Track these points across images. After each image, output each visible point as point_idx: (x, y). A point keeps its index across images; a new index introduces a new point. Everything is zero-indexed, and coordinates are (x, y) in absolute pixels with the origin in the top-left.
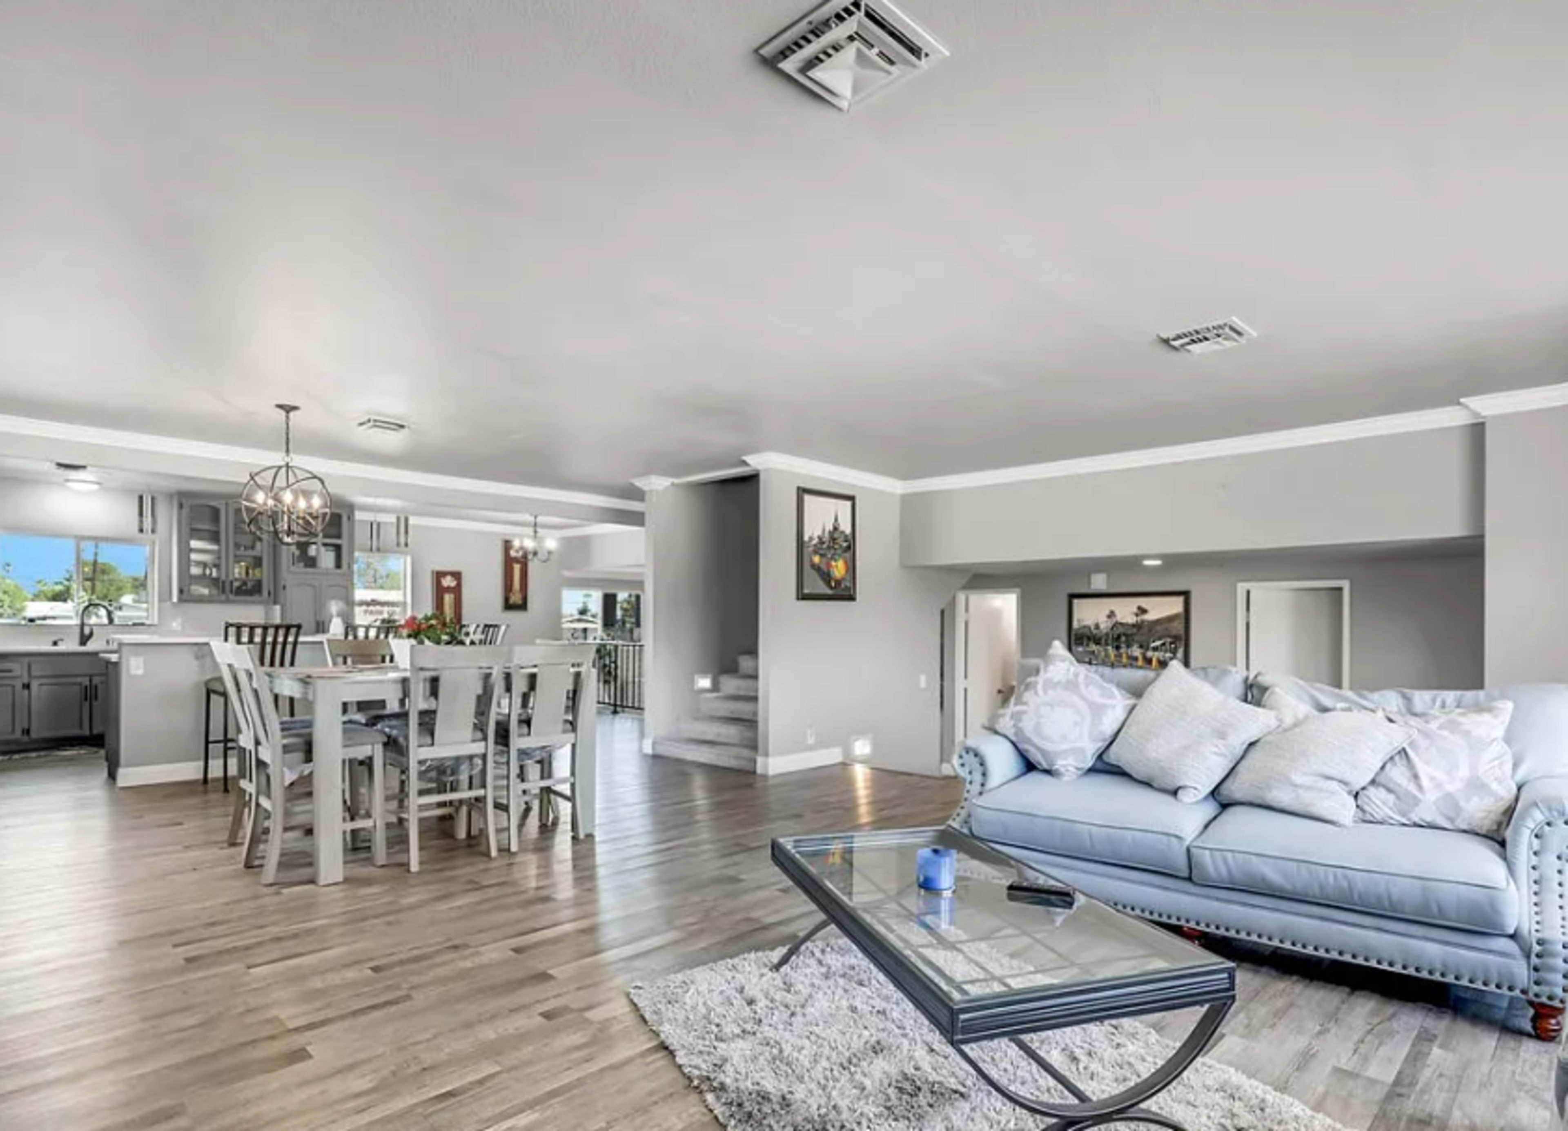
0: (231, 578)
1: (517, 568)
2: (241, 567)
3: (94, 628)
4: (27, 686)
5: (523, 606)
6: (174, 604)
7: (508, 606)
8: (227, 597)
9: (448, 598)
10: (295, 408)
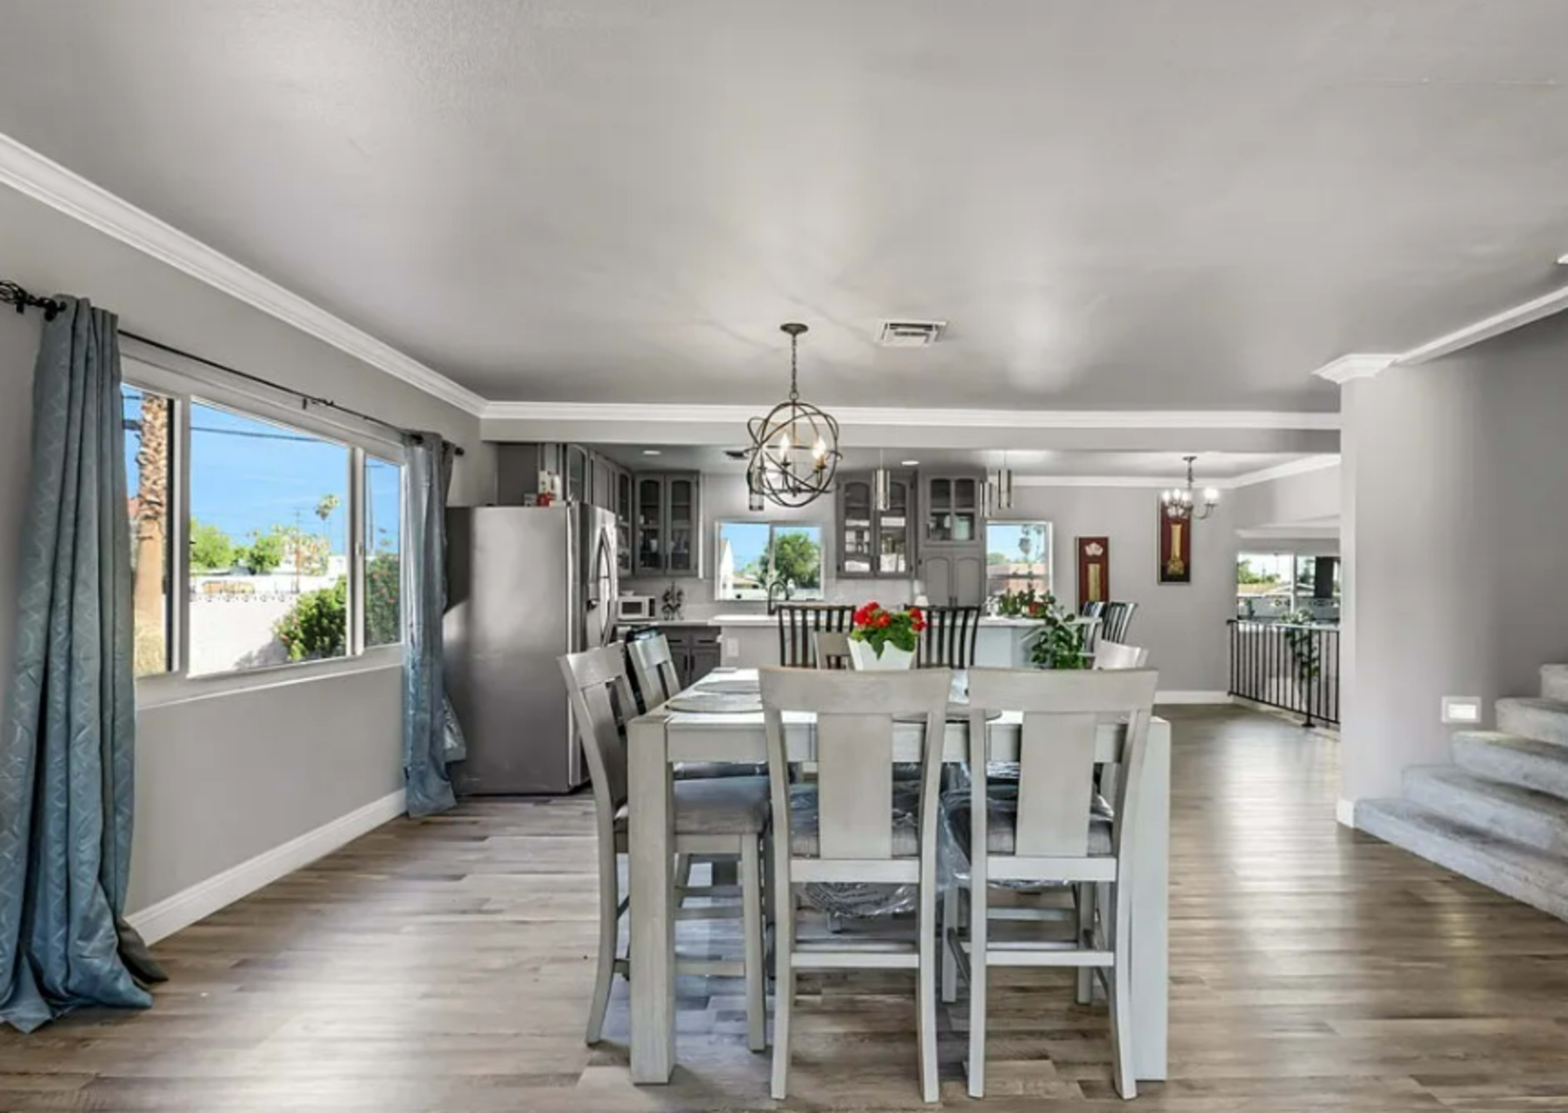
1: (1177, 530)
2: (888, 542)
5: (1184, 577)
6: (835, 580)
7: (1166, 577)
9: (1094, 570)
10: (803, 328)
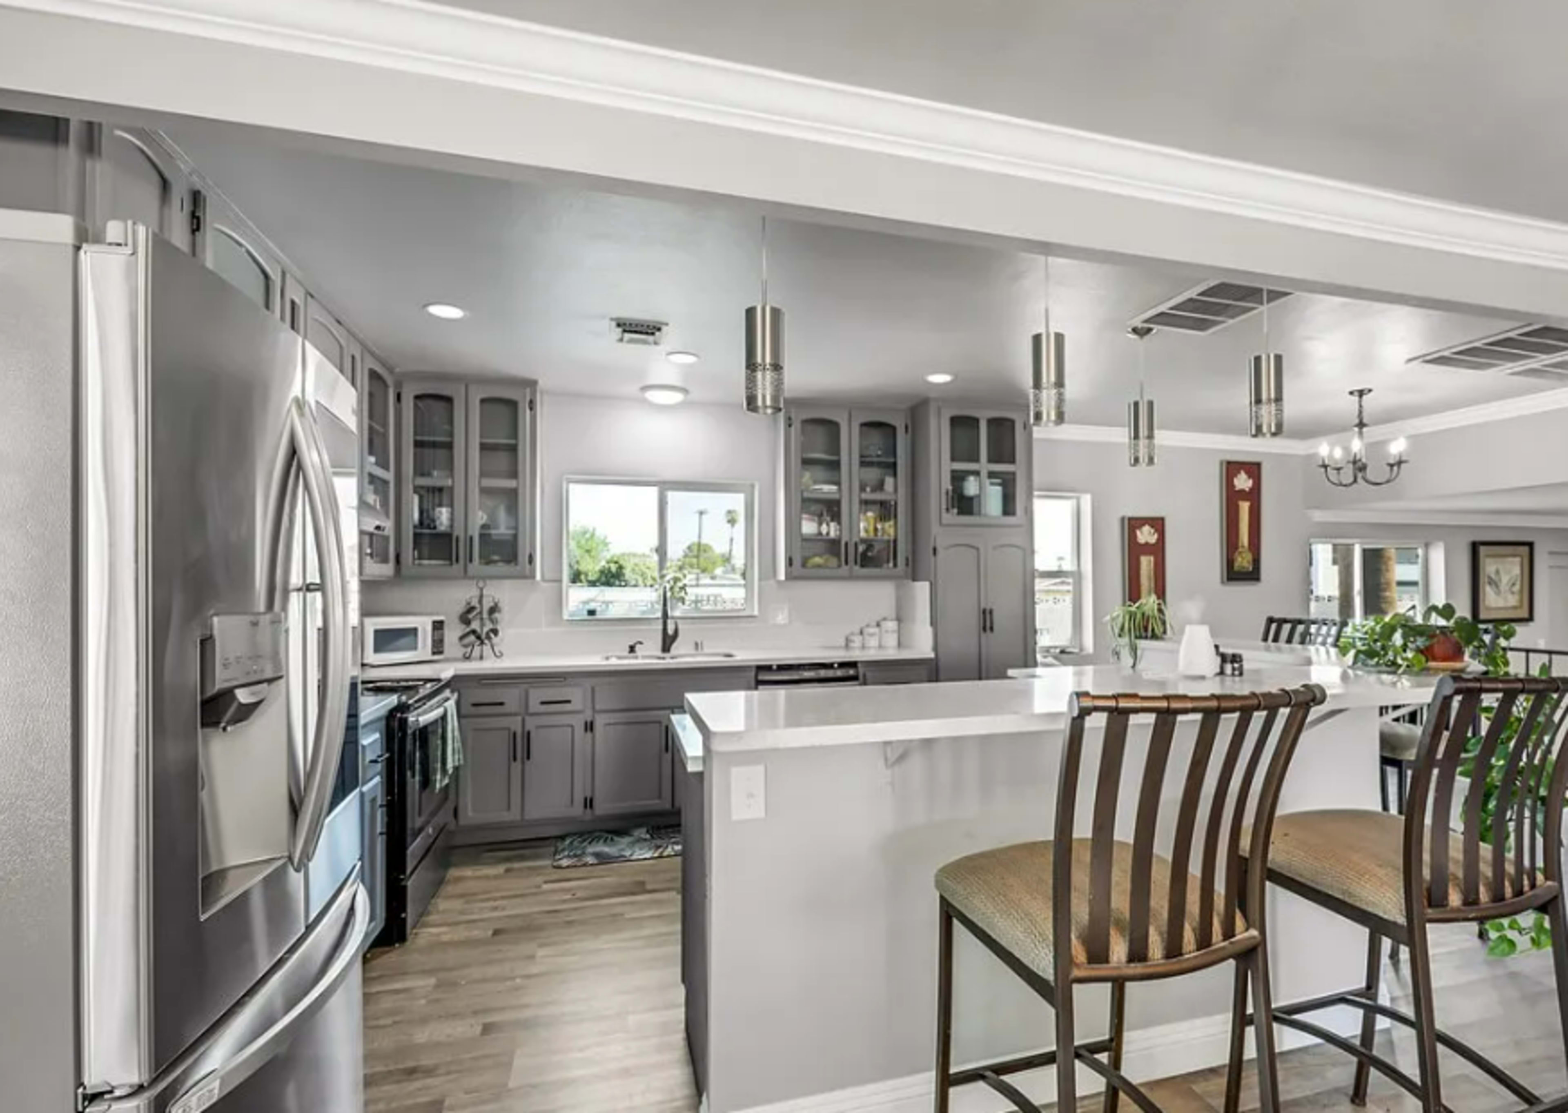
0: (855, 539)
1: (1245, 507)
2: (867, 520)
3: (679, 621)
4: (589, 727)
5: (1253, 575)
6: (779, 582)
7: (1231, 573)
8: (851, 570)
9: (1146, 563)
